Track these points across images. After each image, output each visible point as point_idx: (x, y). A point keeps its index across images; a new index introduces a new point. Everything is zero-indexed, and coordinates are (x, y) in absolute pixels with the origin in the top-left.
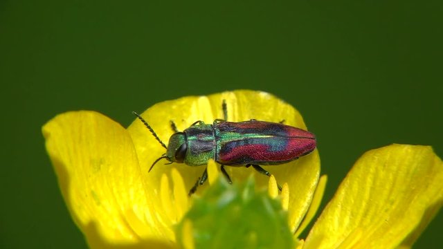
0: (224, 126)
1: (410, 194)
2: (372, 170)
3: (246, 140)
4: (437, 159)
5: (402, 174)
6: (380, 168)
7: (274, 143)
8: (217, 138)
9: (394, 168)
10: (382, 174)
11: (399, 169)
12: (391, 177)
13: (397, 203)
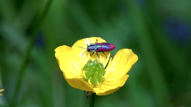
0: (97, 44)
1: (128, 60)
2: (120, 54)
3: (101, 47)
4: (133, 53)
5: (126, 55)
6: (122, 53)
7: (107, 48)
8: (96, 47)
9: (125, 53)
10: (122, 54)
11: (125, 54)
12: (124, 55)
13: (125, 61)
